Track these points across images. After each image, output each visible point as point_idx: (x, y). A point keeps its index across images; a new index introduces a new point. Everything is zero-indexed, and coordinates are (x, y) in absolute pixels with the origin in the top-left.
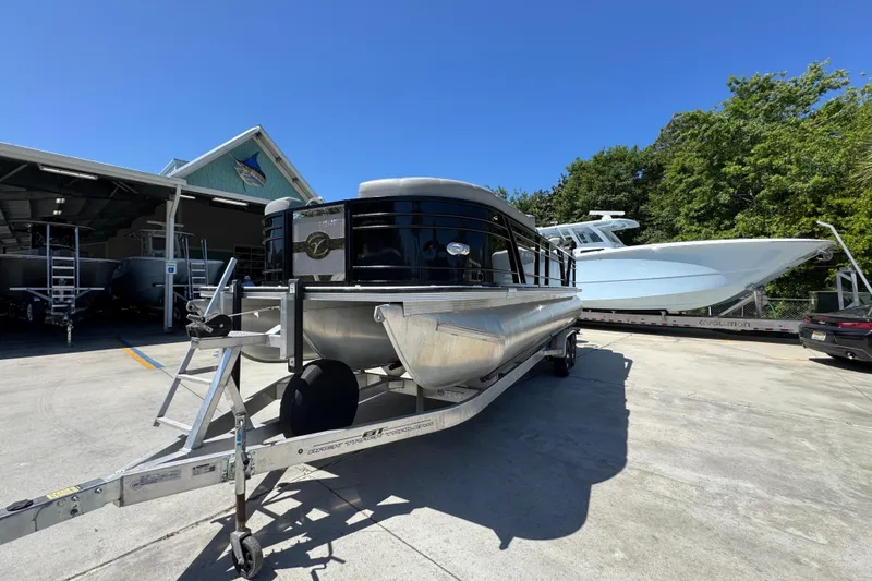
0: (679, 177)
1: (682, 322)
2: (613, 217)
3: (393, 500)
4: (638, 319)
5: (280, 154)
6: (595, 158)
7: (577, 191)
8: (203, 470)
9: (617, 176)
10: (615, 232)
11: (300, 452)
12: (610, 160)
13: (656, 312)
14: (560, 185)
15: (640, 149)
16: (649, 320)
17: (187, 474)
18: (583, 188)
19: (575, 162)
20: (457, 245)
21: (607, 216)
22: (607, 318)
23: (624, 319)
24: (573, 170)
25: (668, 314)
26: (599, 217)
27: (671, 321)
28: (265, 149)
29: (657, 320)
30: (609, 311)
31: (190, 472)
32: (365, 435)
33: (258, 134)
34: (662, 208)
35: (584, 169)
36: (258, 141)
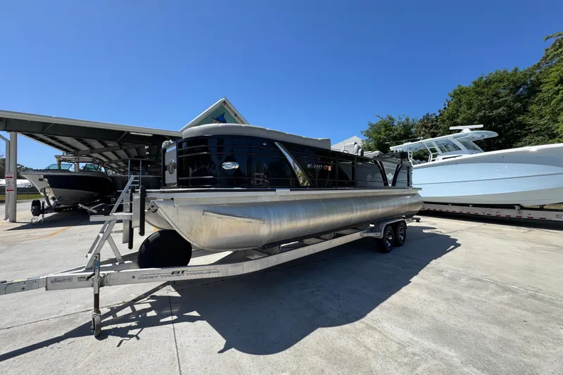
0: (556, 88)
1: (537, 215)
2: (472, 130)
3: (195, 313)
4: (494, 212)
5: (236, 112)
6: (475, 83)
7: (457, 111)
8: (82, 279)
9: (497, 95)
10: (474, 142)
11: (134, 277)
12: (488, 83)
13: (511, 207)
14: (445, 108)
15: (521, 69)
16: (504, 213)
17: (75, 280)
18: (464, 108)
19: (456, 88)
20: (228, 163)
21: (466, 130)
22: (465, 210)
23: (480, 211)
24: (455, 94)
25: (522, 208)
26: (460, 131)
27: (525, 214)
28: (229, 111)
29: (512, 213)
30: (467, 205)
31: (77, 280)
32: (173, 273)
33: (224, 102)
34: (542, 117)
35: (465, 92)
36: (225, 107)
